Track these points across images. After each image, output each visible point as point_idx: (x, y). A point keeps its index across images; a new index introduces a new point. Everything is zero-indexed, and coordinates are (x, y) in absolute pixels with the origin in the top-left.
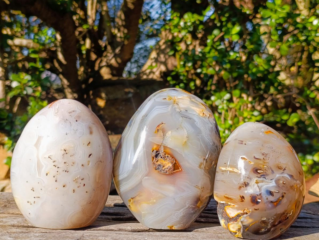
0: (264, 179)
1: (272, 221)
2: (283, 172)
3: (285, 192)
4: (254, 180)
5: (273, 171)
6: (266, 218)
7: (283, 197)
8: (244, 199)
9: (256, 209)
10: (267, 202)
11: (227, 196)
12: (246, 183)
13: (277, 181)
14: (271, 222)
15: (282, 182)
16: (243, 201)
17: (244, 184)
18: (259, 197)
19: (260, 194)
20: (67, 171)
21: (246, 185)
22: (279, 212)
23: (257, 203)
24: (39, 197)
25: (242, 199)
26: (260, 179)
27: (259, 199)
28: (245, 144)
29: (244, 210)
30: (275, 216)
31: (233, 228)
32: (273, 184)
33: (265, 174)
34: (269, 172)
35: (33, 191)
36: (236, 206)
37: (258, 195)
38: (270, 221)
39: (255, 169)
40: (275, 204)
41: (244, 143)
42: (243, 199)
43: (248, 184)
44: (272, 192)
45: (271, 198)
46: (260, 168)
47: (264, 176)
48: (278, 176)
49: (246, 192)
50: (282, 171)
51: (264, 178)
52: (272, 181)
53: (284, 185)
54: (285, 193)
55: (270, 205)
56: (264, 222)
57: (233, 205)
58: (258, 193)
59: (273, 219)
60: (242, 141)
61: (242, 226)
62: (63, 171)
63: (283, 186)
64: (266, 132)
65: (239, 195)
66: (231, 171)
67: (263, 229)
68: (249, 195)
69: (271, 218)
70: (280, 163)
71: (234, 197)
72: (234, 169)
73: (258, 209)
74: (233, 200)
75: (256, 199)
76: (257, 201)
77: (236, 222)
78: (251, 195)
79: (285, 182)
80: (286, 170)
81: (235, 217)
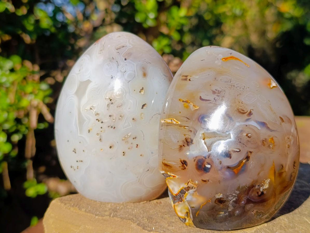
1: (234, 199)
2: (247, 118)
3: (251, 151)
4: (199, 133)
5: (230, 118)
6: (222, 195)
7: (248, 158)
8: (186, 165)
9: (204, 179)
10: (222, 168)
11: (166, 162)
12: (189, 140)
14: (232, 201)
15: (245, 134)
16: (185, 168)
17: (185, 141)
18: (207, 160)
19: (209, 156)
20: (113, 127)
21: (187, 142)
22: (244, 184)
23: (206, 170)
24: (82, 161)
25: (183, 166)
27: (209, 164)
28: (190, 80)
29: (188, 183)
30: (237, 190)
31: (181, 211)
35: (75, 153)
36: (177, 177)
37: (205, 158)
38: (230, 198)
39: (201, 117)
40: (235, 170)
41: (189, 78)
42: (185, 165)
43: (192, 141)
48: (237, 124)
49: (188, 153)
50: (245, 117)
53: (248, 139)
54: (251, 152)
55: (227, 173)
56: (220, 201)
57: (174, 175)
58: (206, 155)
59: (235, 196)
60: (187, 76)
61: (190, 209)
62: (109, 126)
63: (247, 141)
64: (224, 59)
65: (180, 159)
66: (169, 123)
67: (222, 212)
68: (194, 158)
69: (230, 194)
70: (242, 103)
71: (174, 163)
72: (173, 120)
73: (207, 181)
74: (172, 167)
75: (203, 164)
76: (205, 166)
77: (181, 202)
78: (196, 157)
79: (250, 135)
80: (253, 114)
81: (179, 195)
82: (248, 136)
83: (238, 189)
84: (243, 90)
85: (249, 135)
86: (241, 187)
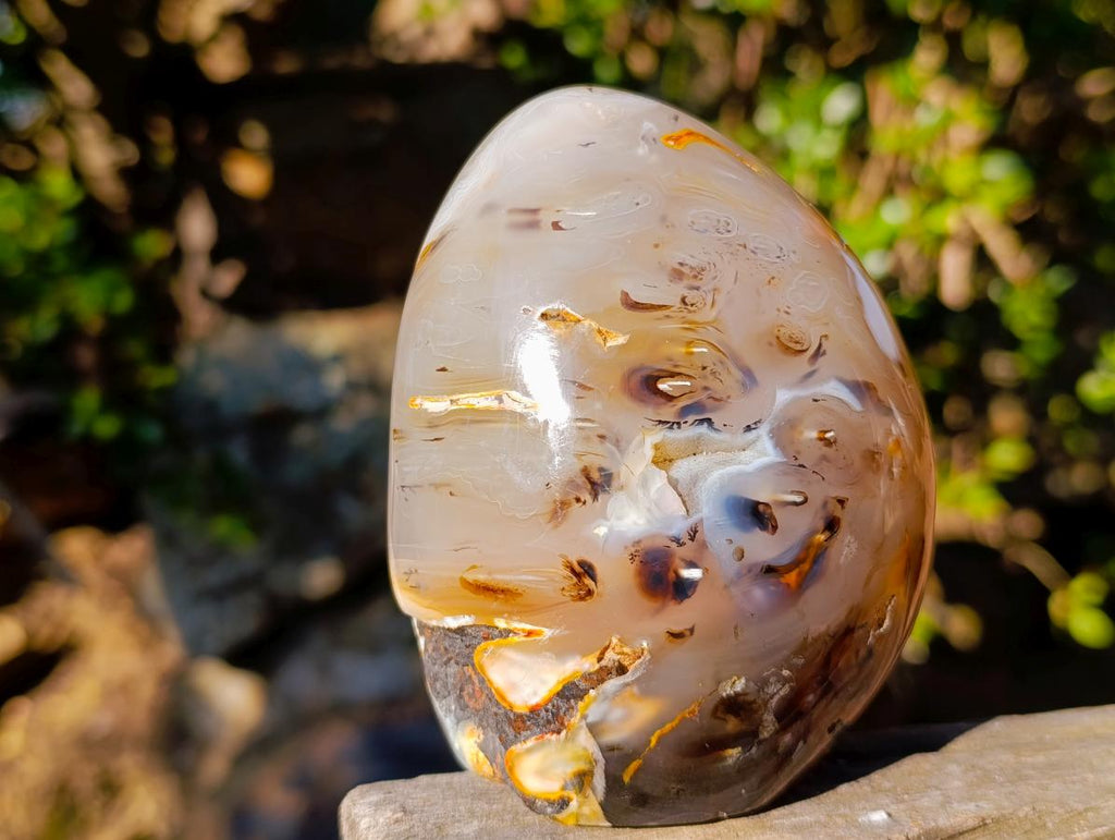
0: (704, 429)
1: (785, 691)
2: (809, 369)
3: (842, 494)
4: (643, 442)
5: (748, 373)
6: (743, 681)
7: (832, 525)
8: (593, 578)
9: (676, 629)
10: (739, 575)
11: (481, 577)
12: (596, 476)
13: (784, 434)
14: (776, 698)
15: (814, 434)
16: (590, 593)
17: (581, 480)
18: (686, 551)
19: (693, 534)
21: (593, 483)
22: (823, 628)
23: (682, 589)
25: (579, 585)
26: (676, 434)
27: (692, 565)
28: (556, 226)
29: (603, 653)
30: (796, 654)
31: (542, 773)
32: (761, 453)
33: (702, 396)
34: (729, 381)
36: (547, 633)
37: (677, 540)
38: (771, 689)
39: (637, 378)
40: (792, 577)
41: (547, 218)
42: (588, 581)
43: (608, 478)
44: (761, 508)
45: (764, 547)
46: (667, 366)
47: (699, 411)
48: (783, 396)
49: (602, 531)
50: (802, 364)
51: (701, 421)
52: (752, 435)
53: (826, 450)
54: (841, 502)
55: (759, 594)
56: (733, 706)
57: (529, 627)
58: (680, 528)
59: (786, 680)
60: (535, 211)
61: (599, 756)
63: (824, 458)
64: (669, 139)
65: (561, 556)
66: (487, 411)
67: (733, 748)
68: (626, 548)
69: (773, 674)
70: (787, 313)
71: (530, 578)
72: (505, 397)
73: (688, 633)
74: (520, 594)
75: (669, 570)
76: (678, 576)
77: (559, 733)
78: (639, 542)
79: (832, 434)
80: (827, 352)
81: (550, 707)
82: (826, 439)
83: (802, 649)
84: (778, 260)
85: (828, 435)
86: (810, 639)
